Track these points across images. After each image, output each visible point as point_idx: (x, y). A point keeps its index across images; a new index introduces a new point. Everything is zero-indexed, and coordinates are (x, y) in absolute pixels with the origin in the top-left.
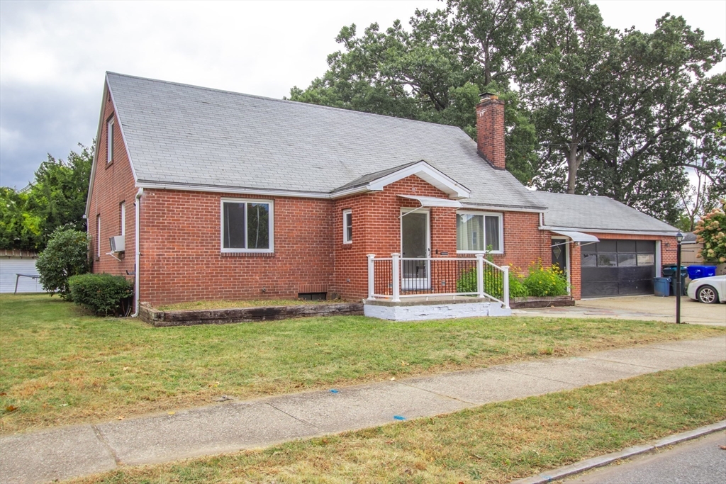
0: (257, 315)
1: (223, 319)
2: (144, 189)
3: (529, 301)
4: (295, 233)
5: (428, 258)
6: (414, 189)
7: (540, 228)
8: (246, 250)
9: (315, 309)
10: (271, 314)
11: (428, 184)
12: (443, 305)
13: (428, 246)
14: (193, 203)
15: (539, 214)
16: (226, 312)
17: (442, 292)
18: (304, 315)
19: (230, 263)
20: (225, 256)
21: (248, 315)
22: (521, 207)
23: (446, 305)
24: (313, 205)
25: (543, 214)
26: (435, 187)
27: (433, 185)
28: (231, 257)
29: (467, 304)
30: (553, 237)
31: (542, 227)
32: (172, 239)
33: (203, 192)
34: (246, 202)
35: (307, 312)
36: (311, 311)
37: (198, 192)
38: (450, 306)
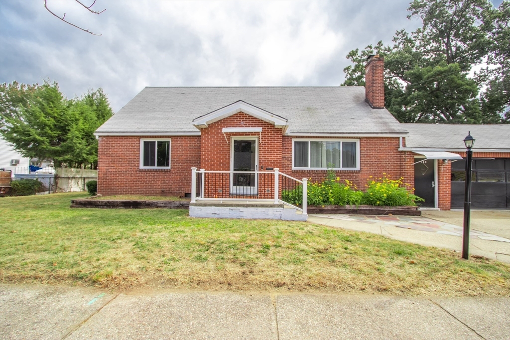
0: (127, 205)
1: (107, 206)
2: (100, 136)
3: (362, 209)
4: (183, 157)
5: (256, 172)
6: (242, 123)
7: (400, 149)
8: (156, 167)
9: (165, 204)
10: (135, 205)
11: (256, 118)
12: (235, 208)
13: (257, 163)
14: (125, 142)
15: (399, 138)
16: (108, 202)
17: (261, 198)
18: (157, 207)
19: (143, 174)
20: (141, 171)
21: (122, 204)
22: (377, 133)
23: (238, 208)
24: (196, 140)
25: (404, 138)
26: (261, 120)
27: (260, 118)
28: (144, 171)
29: (259, 208)
30: (416, 157)
31: (401, 149)
32: (113, 162)
33: (130, 136)
34: (156, 140)
35: (159, 205)
36: (162, 205)
37: (127, 136)
38: (242, 209)
